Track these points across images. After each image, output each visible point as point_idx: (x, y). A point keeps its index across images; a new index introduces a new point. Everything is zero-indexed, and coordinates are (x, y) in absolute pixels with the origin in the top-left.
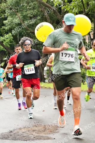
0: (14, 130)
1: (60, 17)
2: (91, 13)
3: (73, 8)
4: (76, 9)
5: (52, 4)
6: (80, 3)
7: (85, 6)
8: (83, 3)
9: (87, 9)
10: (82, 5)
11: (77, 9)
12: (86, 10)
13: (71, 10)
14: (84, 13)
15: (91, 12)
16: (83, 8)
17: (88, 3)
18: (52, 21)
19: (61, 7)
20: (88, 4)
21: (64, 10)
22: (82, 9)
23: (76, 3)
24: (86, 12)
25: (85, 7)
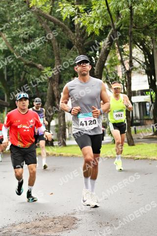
0: (3, 228)
1: (73, 37)
2: (125, 28)
3: (94, 22)
4: (99, 23)
5: (59, 15)
6: (105, 12)
7: (114, 16)
8: (109, 12)
9: (118, 21)
10: (109, 15)
11: (101, 22)
12: (116, 24)
13: (91, 25)
14: (112, 29)
15: (125, 26)
16: (111, 21)
17: (118, 11)
18: (60, 44)
19: (74, 21)
20: (118, 14)
21: (79, 24)
22: (109, 22)
23: (98, 11)
24: (115, 27)
25: (114, 19)
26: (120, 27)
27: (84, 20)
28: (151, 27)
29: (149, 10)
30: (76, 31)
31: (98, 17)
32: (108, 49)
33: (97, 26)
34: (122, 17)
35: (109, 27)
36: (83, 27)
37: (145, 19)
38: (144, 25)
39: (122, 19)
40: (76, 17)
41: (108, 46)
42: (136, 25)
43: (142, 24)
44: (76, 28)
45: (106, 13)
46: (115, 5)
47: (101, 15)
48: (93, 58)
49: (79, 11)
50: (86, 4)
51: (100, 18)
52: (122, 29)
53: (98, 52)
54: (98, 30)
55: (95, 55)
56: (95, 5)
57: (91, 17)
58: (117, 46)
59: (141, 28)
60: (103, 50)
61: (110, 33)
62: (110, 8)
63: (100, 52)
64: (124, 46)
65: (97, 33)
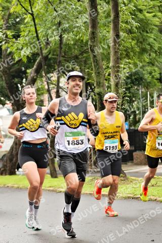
26: (49, 55)
27: (12, 46)
28: (80, 57)
29: (79, 39)
30: (2, 57)
31: (27, 44)
32: (35, 77)
33: (25, 52)
34: (51, 45)
35: (37, 54)
36: (11, 53)
37: (75, 48)
38: (74, 54)
39: (51, 47)
40: (3, 43)
41: (35, 74)
42: (65, 54)
43: (71, 54)
44: (3, 54)
45: (34, 40)
46: (44, 33)
47: (29, 42)
48: (19, 85)
49: (7, 37)
50: (14, 30)
51: (29, 45)
52: (51, 58)
53: (24, 80)
54: (25, 57)
55: (21, 83)
56: (24, 31)
57: (19, 43)
58: (44, 75)
59: (70, 58)
60: (29, 78)
61: (38, 61)
62: (39, 35)
63: (26, 80)
64: (52, 75)
65: (25, 60)
